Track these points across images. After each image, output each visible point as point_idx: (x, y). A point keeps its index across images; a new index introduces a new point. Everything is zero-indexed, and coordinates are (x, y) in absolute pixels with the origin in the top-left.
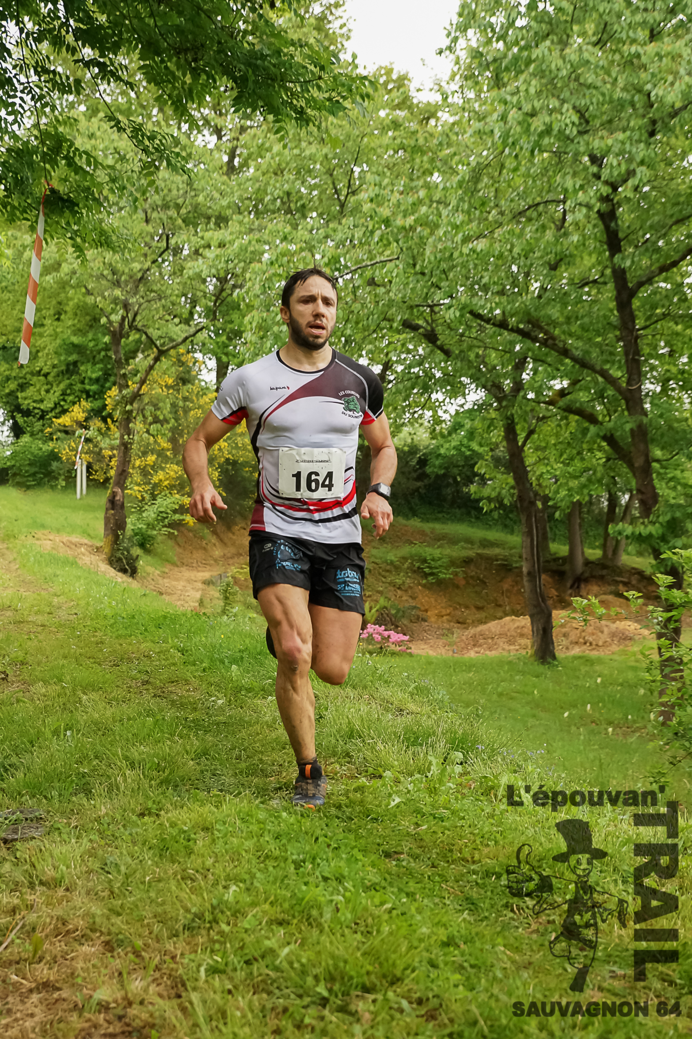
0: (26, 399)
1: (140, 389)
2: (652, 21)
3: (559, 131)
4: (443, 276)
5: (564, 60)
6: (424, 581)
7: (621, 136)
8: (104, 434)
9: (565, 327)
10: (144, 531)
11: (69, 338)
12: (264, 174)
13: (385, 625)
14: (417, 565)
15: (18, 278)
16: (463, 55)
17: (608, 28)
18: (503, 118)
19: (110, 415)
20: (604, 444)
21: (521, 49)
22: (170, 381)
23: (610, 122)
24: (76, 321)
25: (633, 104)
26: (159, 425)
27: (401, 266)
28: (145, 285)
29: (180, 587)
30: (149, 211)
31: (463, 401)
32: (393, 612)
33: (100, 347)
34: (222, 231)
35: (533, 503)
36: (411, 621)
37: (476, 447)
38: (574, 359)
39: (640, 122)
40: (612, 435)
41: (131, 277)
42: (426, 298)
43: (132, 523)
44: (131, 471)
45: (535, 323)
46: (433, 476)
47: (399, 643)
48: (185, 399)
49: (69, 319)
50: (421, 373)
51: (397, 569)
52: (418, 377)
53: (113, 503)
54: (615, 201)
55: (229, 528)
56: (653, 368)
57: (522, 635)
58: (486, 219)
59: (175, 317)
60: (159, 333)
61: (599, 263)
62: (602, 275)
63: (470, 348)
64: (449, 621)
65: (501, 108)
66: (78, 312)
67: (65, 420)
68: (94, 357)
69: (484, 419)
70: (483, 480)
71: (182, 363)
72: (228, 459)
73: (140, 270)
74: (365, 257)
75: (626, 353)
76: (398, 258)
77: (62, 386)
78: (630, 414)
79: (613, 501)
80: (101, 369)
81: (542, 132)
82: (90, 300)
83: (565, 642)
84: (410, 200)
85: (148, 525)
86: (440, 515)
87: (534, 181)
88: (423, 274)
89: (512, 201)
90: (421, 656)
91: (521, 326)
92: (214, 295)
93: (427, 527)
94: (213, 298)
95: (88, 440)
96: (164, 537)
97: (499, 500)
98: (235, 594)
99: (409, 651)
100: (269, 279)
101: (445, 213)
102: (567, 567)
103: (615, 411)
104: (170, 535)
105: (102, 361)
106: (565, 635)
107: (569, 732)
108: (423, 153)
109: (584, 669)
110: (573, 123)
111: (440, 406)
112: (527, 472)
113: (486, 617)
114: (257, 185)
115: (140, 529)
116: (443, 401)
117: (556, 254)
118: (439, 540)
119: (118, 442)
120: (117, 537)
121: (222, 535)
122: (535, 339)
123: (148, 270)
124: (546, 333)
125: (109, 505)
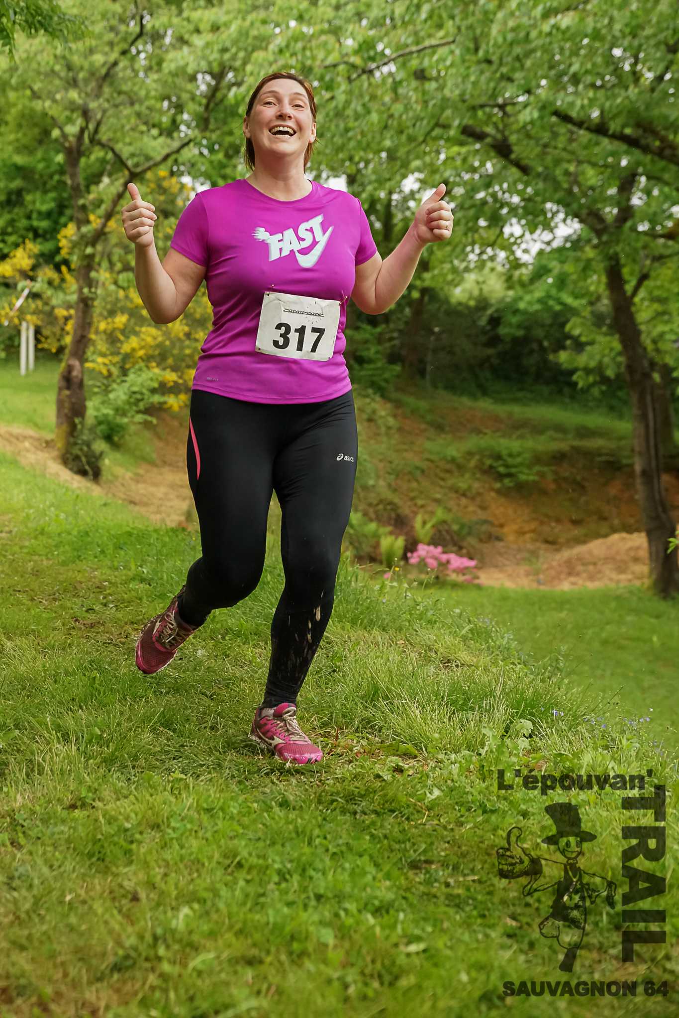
1: (104, 225)
4: (517, 64)
6: (498, 485)
8: (57, 286)
10: (110, 418)
11: (10, 157)
13: (444, 546)
14: (488, 462)
19: (66, 262)
24: (20, 135)
27: (458, 52)
28: (111, 84)
29: (160, 495)
31: (550, 236)
32: (456, 528)
33: (53, 168)
34: (215, 10)
35: (647, 376)
36: (481, 541)
37: (569, 300)
41: (92, 74)
42: (494, 95)
43: (94, 408)
44: (93, 336)
45: (646, 127)
46: (508, 339)
47: (462, 571)
49: (11, 132)
50: (490, 200)
51: (460, 468)
52: (484, 202)
53: (68, 380)
57: (636, 560)
59: (154, 126)
60: (131, 149)
63: (557, 162)
64: (534, 541)
66: (24, 123)
67: (4, 269)
68: (45, 184)
69: (578, 260)
70: (579, 346)
71: (161, 189)
73: (105, 63)
74: (410, 41)
76: (454, 42)
80: (54, 200)
82: (38, 105)
85: (117, 410)
86: (520, 395)
88: (489, 62)
90: (492, 588)
91: (628, 131)
92: (205, 97)
93: (502, 410)
94: (204, 101)
95: (34, 296)
96: (139, 427)
97: (599, 370)
99: (476, 581)
104: (147, 425)
105: (55, 188)
111: (515, 243)
112: (639, 333)
113: (586, 535)
115: (106, 416)
116: (522, 236)
117: (674, 33)
118: (519, 428)
119: (74, 298)
120: (73, 427)
122: (646, 149)
123: (115, 64)
124: (663, 140)
125: (63, 383)
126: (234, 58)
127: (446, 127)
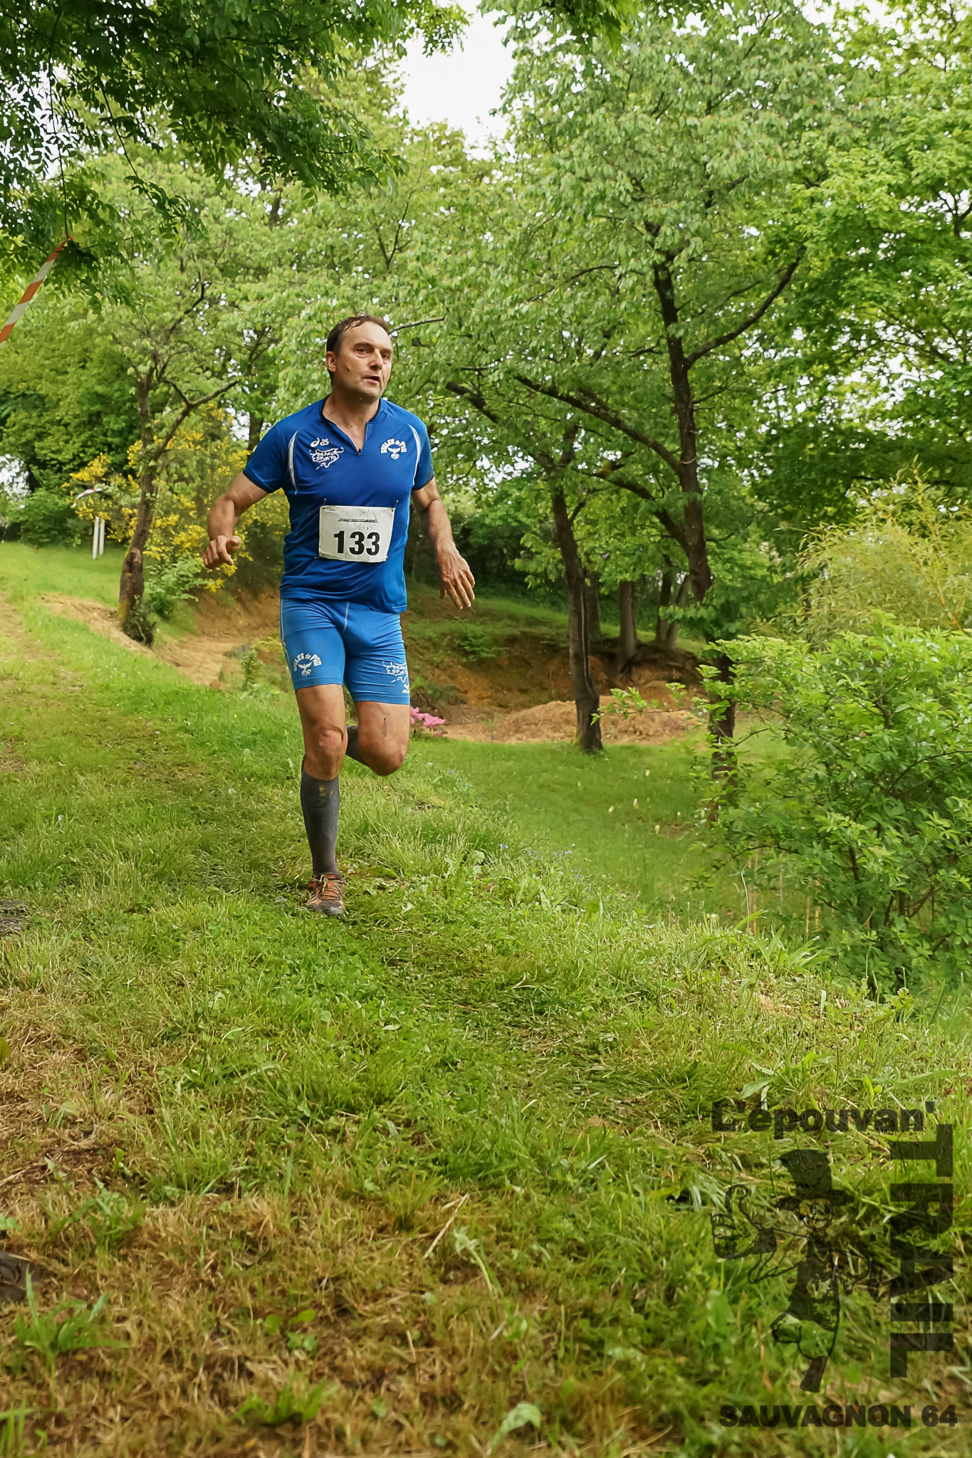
0: (44, 449)
1: (165, 444)
2: (708, 94)
3: (613, 199)
4: (491, 339)
5: (618, 126)
6: (464, 660)
7: (675, 205)
8: (125, 490)
9: (618, 397)
10: (162, 596)
11: (93, 387)
12: (307, 227)
13: (421, 707)
14: (457, 642)
15: (43, 322)
16: (519, 115)
17: (666, 98)
18: (556, 182)
19: (133, 472)
20: (656, 520)
21: (576, 115)
22: (198, 437)
23: (666, 190)
24: (102, 370)
25: (688, 172)
26: (184, 484)
27: (445, 327)
28: (177, 335)
29: (199, 659)
30: (185, 259)
31: (511, 469)
32: (430, 692)
33: (126, 398)
34: (261, 284)
35: (581, 580)
36: (449, 704)
37: (524, 519)
38: (626, 430)
39: (696, 192)
40: (665, 512)
41: (162, 327)
42: (472, 362)
43: (150, 587)
44: (151, 531)
45: (588, 393)
46: (476, 547)
47: (434, 727)
48: (214, 456)
49: (95, 367)
50: (466, 439)
51: (436, 645)
52: (462, 441)
53: (130, 565)
54: (671, 269)
55: (256, 596)
56: (711, 442)
57: (568, 722)
58: (538, 282)
59: (208, 369)
60: (189, 386)
61: (654, 331)
62: (658, 344)
63: (519, 415)
64: (490, 704)
65: (555, 172)
66: (105, 361)
67: (83, 475)
68: (119, 409)
69: (531, 489)
70: (530, 555)
71: (211, 418)
72: (256, 521)
73: (173, 319)
74: (409, 317)
75: (681, 427)
76: (443, 319)
77: (83, 437)
78: (684, 490)
79: (668, 581)
80: (125, 421)
81: (595, 198)
82: (117, 348)
83: (613, 731)
84: (459, 260)
85: (168, 589)
87: (588, 245)
88: (470, 336)
89: (564, 265)
90: (457, 741)
91: (572, 394)
92: (250, 348)
94: (249, 351)
95: (108, 497)
96: (184, 604)
97: (545, 574)
98: (257, 668)
99: (445, 735)
100: (307, 335)
101: (493, 272)
102: (617, 650)
103: (669, 487)
104: (190, 602)
105: (126, 412)
106: (613, 723)
107: (613, 829)
108: (474, 213)
109: (632, 760)
110: (628, 191)
111: (486, 473)
112: (576, 547)
113: (530, 701)
114: (299, 238)
115: (159, 593)
116: (490, 468)
117: (609, 321)
118: (482, 616)
119: (139, 499)
120: (133, 601)
121: (248, 604)
122: (586, 409)
123: (180, 320)
124: (598, 402)
125: (126, 567)
126: (273, 321)
127: (435, 383)
